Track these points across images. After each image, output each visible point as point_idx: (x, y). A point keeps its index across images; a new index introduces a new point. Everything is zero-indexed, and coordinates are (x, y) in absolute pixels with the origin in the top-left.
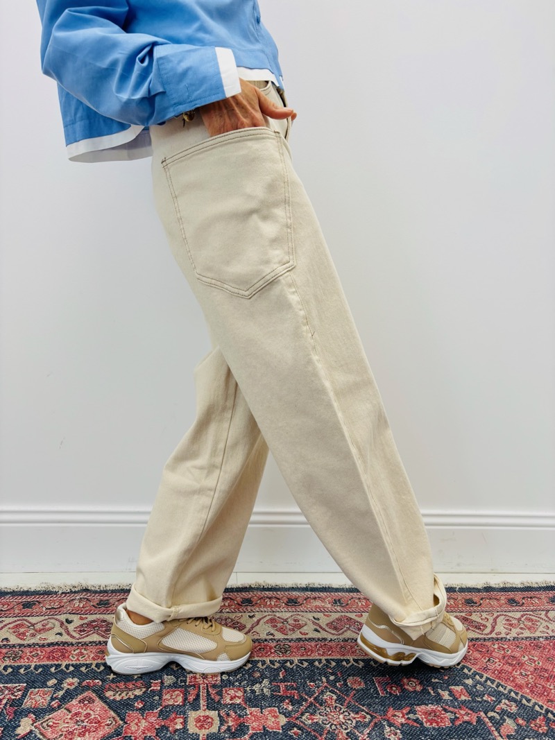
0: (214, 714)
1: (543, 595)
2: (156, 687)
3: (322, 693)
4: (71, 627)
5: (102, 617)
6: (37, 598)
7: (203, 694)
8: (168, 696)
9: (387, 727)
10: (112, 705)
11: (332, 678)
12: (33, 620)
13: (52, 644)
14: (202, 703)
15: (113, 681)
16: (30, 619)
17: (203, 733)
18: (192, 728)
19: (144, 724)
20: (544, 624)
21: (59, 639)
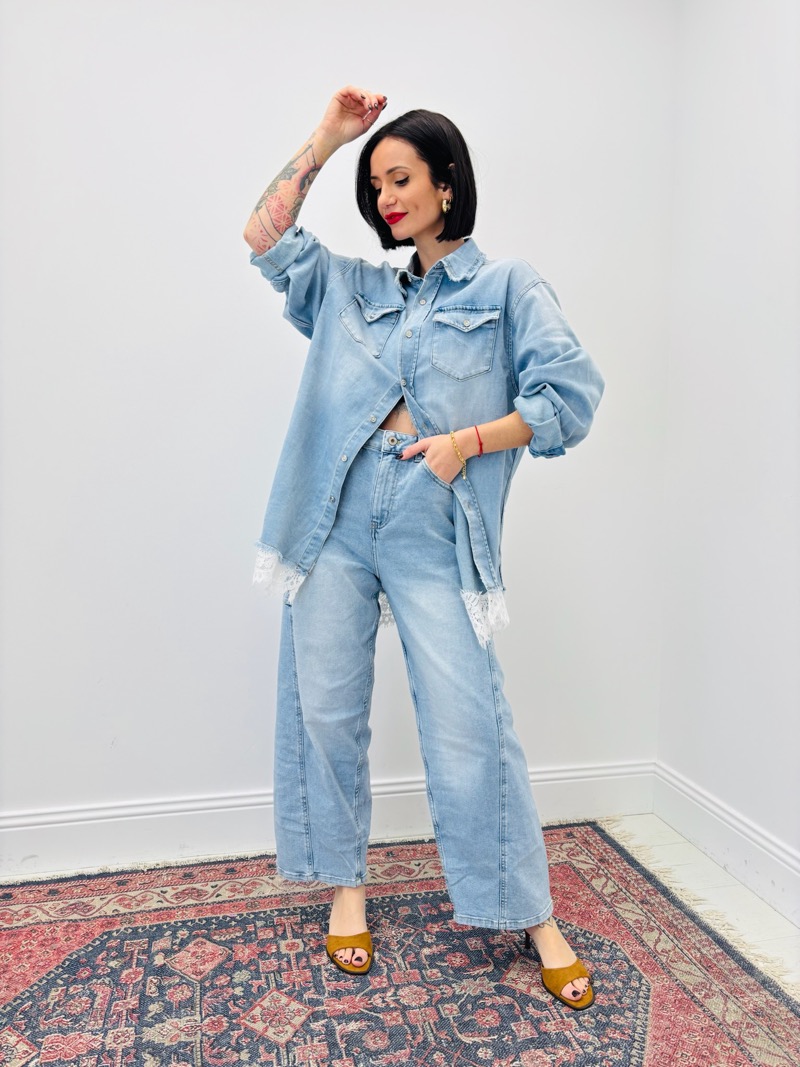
0: (297, 941)
1: (562, 832)
2: (251, 928)
3: (379, 919)
4: (168, 896)
5: (191, 886)
6: (126, 877)
7: (289, 930)
8: (262, 934)
9: (426, 936)
10: (219, 943)
11: (387, 909)
12: (133, 894)
13: (156, 910)
14: (289, 935)
15: (216, 929)
16: (128, 893)
17: (292, 953)
18: (284, 950)
19: (247, 951)
20: (557, 853)
21: (160, 905)
